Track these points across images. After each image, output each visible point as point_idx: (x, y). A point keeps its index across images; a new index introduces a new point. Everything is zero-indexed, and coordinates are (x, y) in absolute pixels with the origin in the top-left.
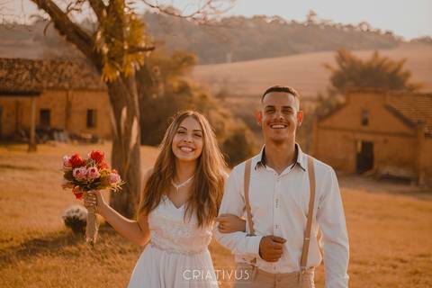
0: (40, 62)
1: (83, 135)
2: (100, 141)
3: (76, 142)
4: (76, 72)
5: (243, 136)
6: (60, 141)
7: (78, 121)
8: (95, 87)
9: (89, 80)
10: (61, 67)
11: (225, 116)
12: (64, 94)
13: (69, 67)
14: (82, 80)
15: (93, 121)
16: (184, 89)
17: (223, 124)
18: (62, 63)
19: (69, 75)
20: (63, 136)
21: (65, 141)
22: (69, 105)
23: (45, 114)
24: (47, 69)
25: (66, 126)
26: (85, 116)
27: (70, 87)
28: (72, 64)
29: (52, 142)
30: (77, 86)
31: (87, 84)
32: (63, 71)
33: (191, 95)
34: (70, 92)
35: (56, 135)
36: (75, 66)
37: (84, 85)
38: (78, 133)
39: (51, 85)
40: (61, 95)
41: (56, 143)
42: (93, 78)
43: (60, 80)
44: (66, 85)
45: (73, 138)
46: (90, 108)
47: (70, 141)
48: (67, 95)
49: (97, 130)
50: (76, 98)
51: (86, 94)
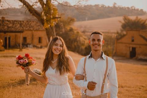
0: (23, 21)
1: (38, 46)
2: (43, 47)
3: (35, 48)
4: (35, 25)
6: (30, 48)
7: (36, 41)
8: (41, 29)
9: (39, 27)
10: (30, 23)
11: (85, 39)
14: (37, 27)
15: (41, 41)
16: (71, 30)
17: (84, 42)
18: (30, 21)
19: (33, 26)
20: (31, 46)
21: (32, 48)
22: (33, 35)
23: (25, 39)
24: (25, 24)
25: (32, 43)
26: (38, 39)
27: (33, 30)
28: (33, 22)
29: (27, 48)
30: (36, 29)
31: (39, 29)
32: (31, 24)
33: (74, 32)
34: (33, 31)
35: (28, 46)
36: (35, 23)
37: (38, 29)
38: (36, 45)
39: (27, 29)
40: (30, 32)
41: (29, 48)
42: (41, 26)
43: (30, 27)
44: (32, 29)
45: (34, 46)
46: (40, 36)
47: (33, 48)
48: (32, 32)
49: (42, 44)
50: (35, 33)
51: (38, 32)
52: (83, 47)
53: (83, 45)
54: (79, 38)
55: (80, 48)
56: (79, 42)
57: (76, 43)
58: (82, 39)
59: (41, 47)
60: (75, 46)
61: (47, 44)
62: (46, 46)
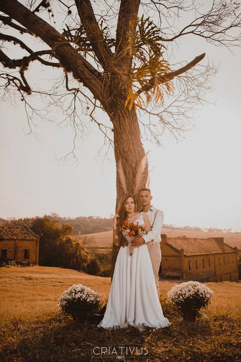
0: (3, 228)
1: (23, 262)
2: (31, 265)
3: (19, 266)
5: (96, 262)
6: (12, 265)
7: (20, 255)
8: (29, 238)
9: (26, 235)
10: (13, 229)
11: (87, 253)
13: (16, 230)
14: (23, 236)
16: (69, 241)
17: (87, 256)
19: (16, 233)
20: (13, 262)
21: (14, 266)
22: (16, 247)
23: (4, 252)
25: (15, 258)
26: (24, 252)
28: (18, 228)
32: (13, 231)
33: (72, 244)
34: (17, 241)
35: (9, 262)
37: (23, 238)
38: (20, 261)
39: (8, 237)
40: (12, 242)
41: (10, 266)
42: (28, 235)
43: (12, 235)
44: (15, 238)
45: (18, 263)
46: (26, 249)
47: (16, 265)
48: (15, 243)
49: (29, 260)
50: (20, 244)
51: (25, 242)
53: (85, 261)
54: (80, 252)
55: (81, 266)
56: (79, 258)
57: (75, 258)
58: (83, 252)
59: (28, 265)
60: (73, 262)
61: (36, 259)
62: (35, 264)
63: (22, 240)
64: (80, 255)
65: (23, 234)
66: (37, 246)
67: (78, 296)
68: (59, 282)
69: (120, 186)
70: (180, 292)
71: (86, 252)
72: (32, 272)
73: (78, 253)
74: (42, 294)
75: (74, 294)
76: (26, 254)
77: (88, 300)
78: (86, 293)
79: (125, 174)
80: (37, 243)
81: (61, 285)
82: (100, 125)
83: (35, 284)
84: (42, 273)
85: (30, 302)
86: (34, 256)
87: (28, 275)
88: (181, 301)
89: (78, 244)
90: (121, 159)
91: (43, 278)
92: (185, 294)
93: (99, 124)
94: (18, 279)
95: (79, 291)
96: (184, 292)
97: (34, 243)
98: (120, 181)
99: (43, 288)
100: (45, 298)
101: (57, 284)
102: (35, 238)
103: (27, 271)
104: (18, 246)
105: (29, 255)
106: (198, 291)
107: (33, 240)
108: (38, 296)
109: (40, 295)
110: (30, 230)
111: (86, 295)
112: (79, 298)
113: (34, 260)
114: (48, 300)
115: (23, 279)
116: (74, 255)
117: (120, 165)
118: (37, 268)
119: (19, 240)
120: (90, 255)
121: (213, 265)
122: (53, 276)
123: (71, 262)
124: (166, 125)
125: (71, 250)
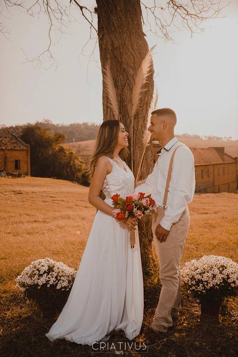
1: (14, 173)
2: (23, 176)
3: (10, 177)
4: (9, 142)
6: (2, 177)
7: (11, 166)
8: (19, 148)
9: (16, 145)
11: (81, 163)
12: (3, 152)
13: (5, 139)
14: (12, 145)
15: (19, 166)
16: (62, 150)
17: (81, 166)
19: (5, 143)
20: (3, 174)
21: (4, 177)
22: (6, 158)
25: (5, 169)
26: (14, 163)
27: (6, 149)
28: (6, 138)
31: (15, 147)
33: (65, 153)
34: (6, 152)
37: (13, 148)
38: (11, 172)
42: (17, 144)
44: (4, 148)
45: (8, 174)
46: (16, 159)
47: (7, 177)
49: (21, 171)
50: (9, 154)
51: (15, 152)
52: (79, 174)
53: (79, 170)
54: (74, 161)
55: (76, 175)
56: (73, 167)
57: (69, 168)
58: (77, 162)
59: (19, 176)
60: (67, 172)
61: (28, 170)
62: (27, 174)
63: (12, 150)
64: (74, 165)
65: (12, 144)
66: (28, 156)
67: (42, 281)
68: (50, 197)
69: (107, 107)
70: (200, 277)
71: (80, 161)
72: (23, 185)
73: (72, 162)
74: (29, 212)
75: (36, 277)
76: (17, 164)
77: (58, 287)
78: (56, 275)
79: (116, 86)
80: (28, 153)
81: (53, 200)
82: (84, 10)
83: (24, 200)
84: (34, 186)
85: (15, 225)
86: (25, 166)
87: (17, 189)
88: (201, 292)
89: (72, 153)
90: (109, 61)
91: (33, 192)
92: (207, 281)
93: (81, 8)
94: (7, 193)
95: (45, 272)
96: (205, 278)
97: (25, 153)
98: (108, 98)
99: (32, 204)
100: (33, 220)
101: (48, 199)
102: (25, 148)
103: (18, 184)
104: (8, 156)
105: (20, 166)
106: (228, 278)
107: (22, 150)
108: (26, 216)
109: (27, 215)
110: (19, 139)
111: (56, 277)
112: (44, 285)
113: (26, 171)
114: (35, 221)
115: (12, 193)
116: (68, 164)
117: (108, 72)
118: (29, 179)
119: (9, 150)
120: (84, 164)
121: (211, 176)
122: (45, 189)
123: (65, 171)
124: (178, 10)
125: (64, 160)
